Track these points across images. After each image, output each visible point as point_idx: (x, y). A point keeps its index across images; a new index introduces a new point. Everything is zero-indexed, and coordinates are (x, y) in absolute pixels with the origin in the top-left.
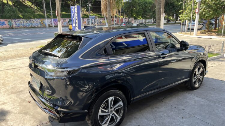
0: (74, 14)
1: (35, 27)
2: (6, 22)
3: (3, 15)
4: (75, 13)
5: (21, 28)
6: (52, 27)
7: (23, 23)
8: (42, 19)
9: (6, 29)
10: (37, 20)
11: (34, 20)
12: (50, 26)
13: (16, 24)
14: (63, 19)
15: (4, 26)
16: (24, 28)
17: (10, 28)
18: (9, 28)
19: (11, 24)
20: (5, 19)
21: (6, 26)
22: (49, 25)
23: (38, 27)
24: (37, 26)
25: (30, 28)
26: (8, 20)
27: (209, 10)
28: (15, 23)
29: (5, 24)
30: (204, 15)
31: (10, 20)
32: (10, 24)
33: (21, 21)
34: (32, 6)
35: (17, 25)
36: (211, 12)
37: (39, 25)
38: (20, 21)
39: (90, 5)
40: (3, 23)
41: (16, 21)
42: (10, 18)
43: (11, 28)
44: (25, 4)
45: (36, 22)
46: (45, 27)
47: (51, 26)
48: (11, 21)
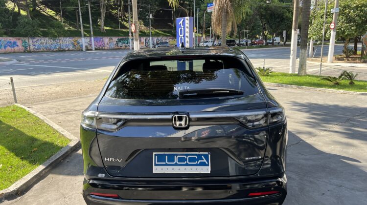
0: (182, 29)
1: (64, 51)
2: (19, 43)
3: (14, 31)
4: (184, 28)
5: (42, 52)
6: (91, 50)
7: (46, 43)
8: (76, 38)
9: (20, 53)
10: (68, 39)
11: (62, 38)
12: (87, 49)
13: (34, 45)
14: (109, 37)
15: (16, 48)
16: (47, 51)
17: (25, 52)
18: (23, 51)
19: (27, 45)
20: (17, 37)
21: (18, 48)
22: (86, 47)
23: (69, 50)
24: (67, 49)
25: (56, 51)
26: (22, 38)
27: (351, 25)
28: (33, 43)
29: (17, 46)
30: (344, 32)
31: (25, 38)
32: (25, 44)
33: (43, 41)
34: (57, 17)
35: (36, 47)
36: (353, 28)
37: (71, 48)
38: (41, 40)
39: (151, 17)
40: (15, 43)
41: (35, 40)
42: (25, 35)
43: (27, 51)
44: (46, 14)
45: (65, 42)
46: (80, 50)
47: (89, 48)
48: (27, 41)
